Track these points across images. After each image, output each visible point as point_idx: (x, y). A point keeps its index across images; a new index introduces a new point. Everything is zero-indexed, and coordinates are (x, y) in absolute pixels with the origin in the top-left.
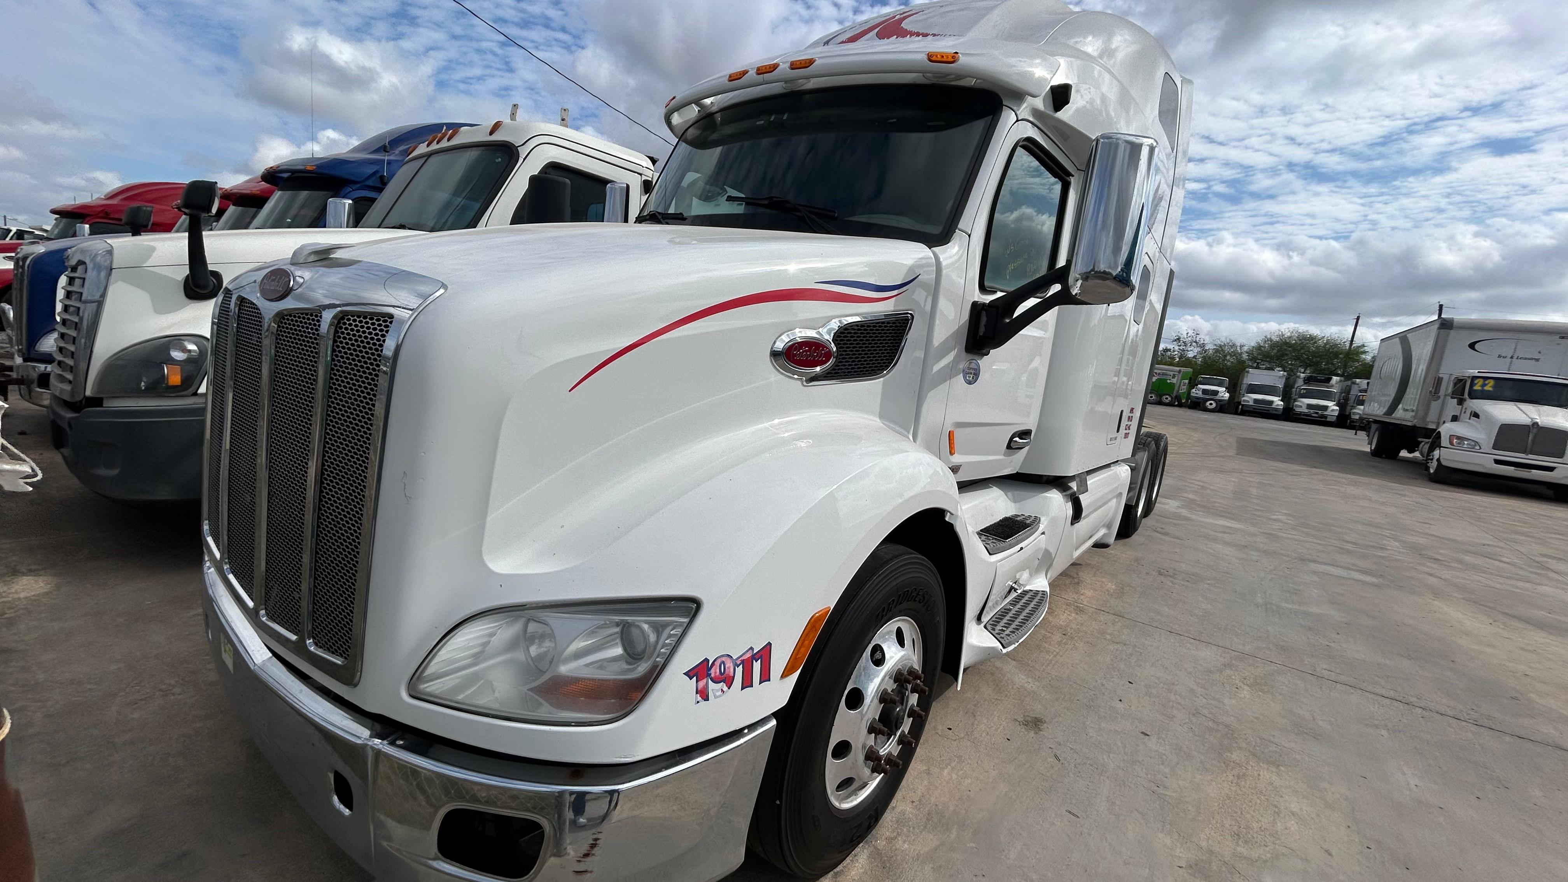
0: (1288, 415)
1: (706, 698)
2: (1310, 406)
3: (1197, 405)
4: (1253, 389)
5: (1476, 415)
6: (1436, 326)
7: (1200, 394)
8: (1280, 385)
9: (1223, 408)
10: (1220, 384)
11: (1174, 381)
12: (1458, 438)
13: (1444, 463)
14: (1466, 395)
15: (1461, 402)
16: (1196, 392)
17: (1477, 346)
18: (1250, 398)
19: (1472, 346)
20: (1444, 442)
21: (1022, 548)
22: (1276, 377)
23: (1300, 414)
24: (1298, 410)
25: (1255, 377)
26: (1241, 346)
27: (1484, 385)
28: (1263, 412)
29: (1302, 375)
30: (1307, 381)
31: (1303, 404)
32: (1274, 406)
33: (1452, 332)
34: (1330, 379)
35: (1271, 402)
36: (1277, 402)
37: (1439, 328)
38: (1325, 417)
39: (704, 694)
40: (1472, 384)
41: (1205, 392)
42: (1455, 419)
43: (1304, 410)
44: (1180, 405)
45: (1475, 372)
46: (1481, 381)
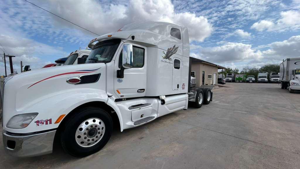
0: (269, 82)
1: (39, 125)
2: (274, 80)
3: (248, 82)
4: (260, 77)
5: (297, 78)
6: (287, 60)
7: (248, 79)
8: (267, 76)
9: (253, 82)
10: (253, 77)
11: (242, 77)
12: (293, 83)
13: (292, 89)
14: (295, 74)
15: (294, 75)
16: (247, 79)
17: (296, 63)
18: (260, 79)
19: (295, 63)
20: (291, 84)
21: (140, 109)
22: (265, 74)
23: (272, 81)
24: (271, 80)
25: (260, 75)
26: (257, 69)
27: (298, 71)
28: (264, 82)
29: (271, 73)
30: (273, 74)
31: (272, 79)
32: (266, 80)
33: (290, 61)
34: (278, 73)
35: (265, 80)
36: (266, 79)
37: (287, 61)
38: (278, 81)
39: (38, 125)
40: (295, 71)
41: (249, 79)
42: (293, 79)
43: (273, 80)
44: (244, 82)
45: (296, 69)
46: (297, 71)
